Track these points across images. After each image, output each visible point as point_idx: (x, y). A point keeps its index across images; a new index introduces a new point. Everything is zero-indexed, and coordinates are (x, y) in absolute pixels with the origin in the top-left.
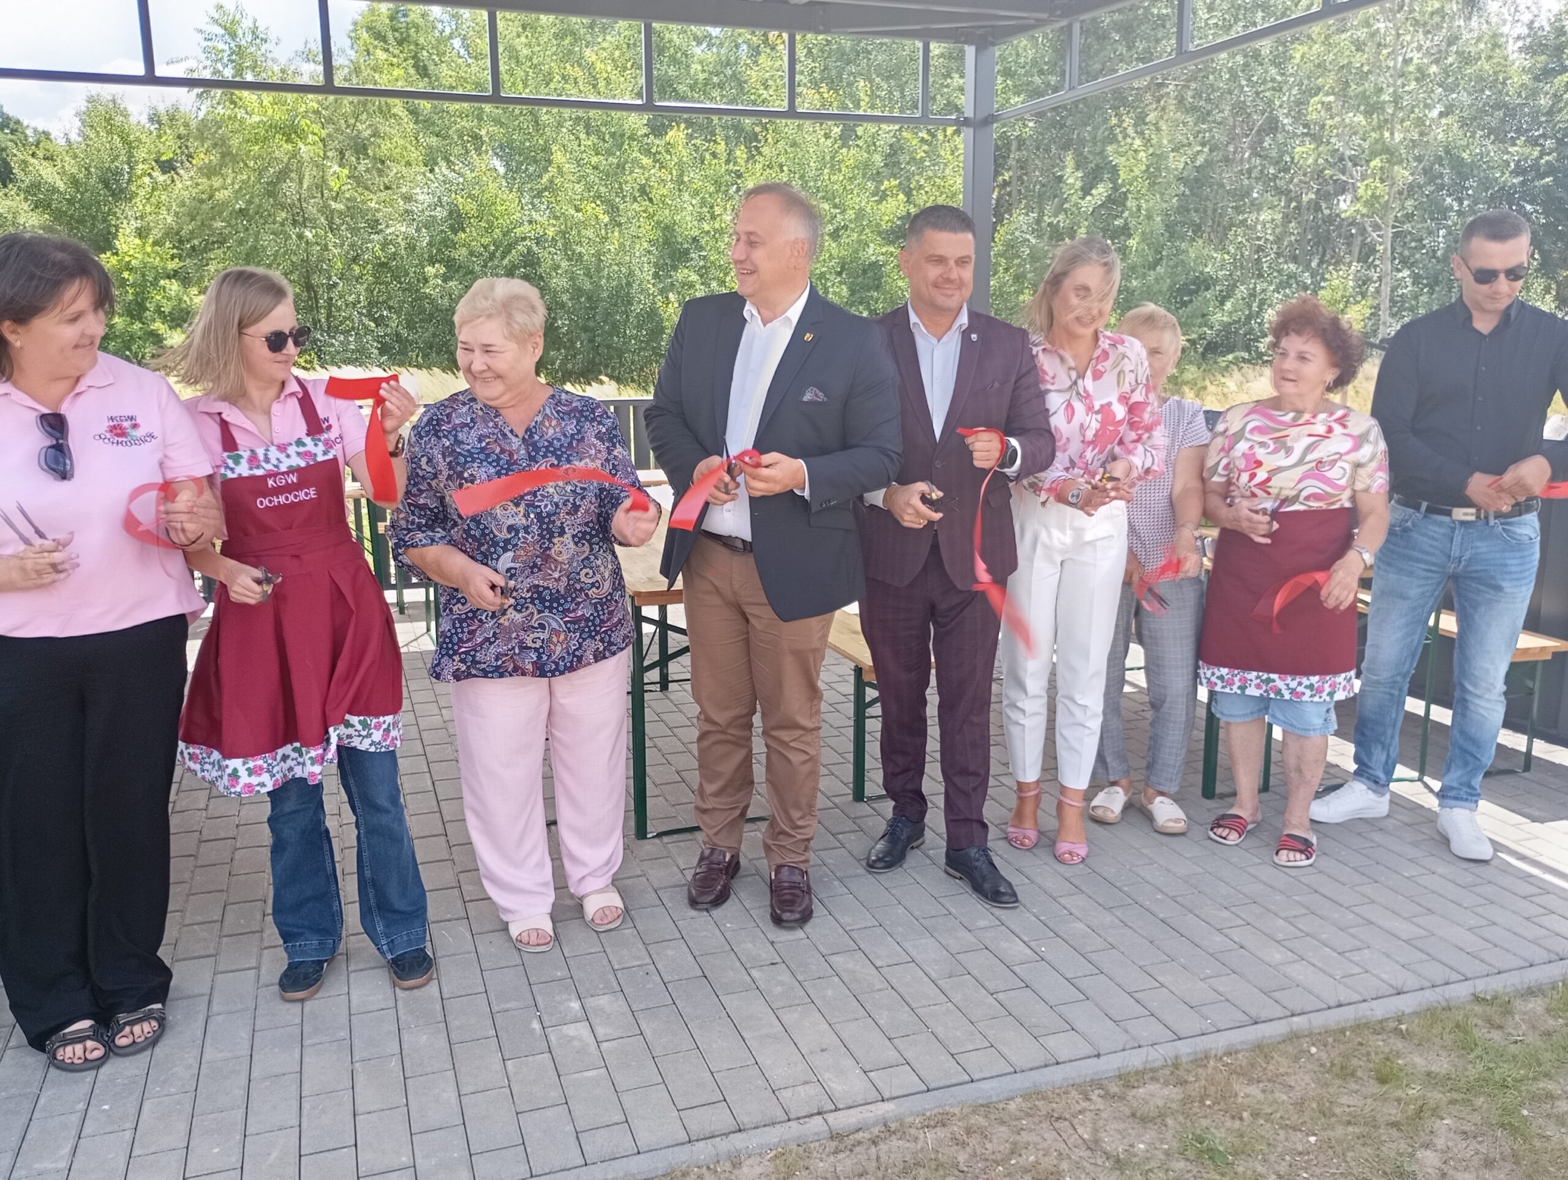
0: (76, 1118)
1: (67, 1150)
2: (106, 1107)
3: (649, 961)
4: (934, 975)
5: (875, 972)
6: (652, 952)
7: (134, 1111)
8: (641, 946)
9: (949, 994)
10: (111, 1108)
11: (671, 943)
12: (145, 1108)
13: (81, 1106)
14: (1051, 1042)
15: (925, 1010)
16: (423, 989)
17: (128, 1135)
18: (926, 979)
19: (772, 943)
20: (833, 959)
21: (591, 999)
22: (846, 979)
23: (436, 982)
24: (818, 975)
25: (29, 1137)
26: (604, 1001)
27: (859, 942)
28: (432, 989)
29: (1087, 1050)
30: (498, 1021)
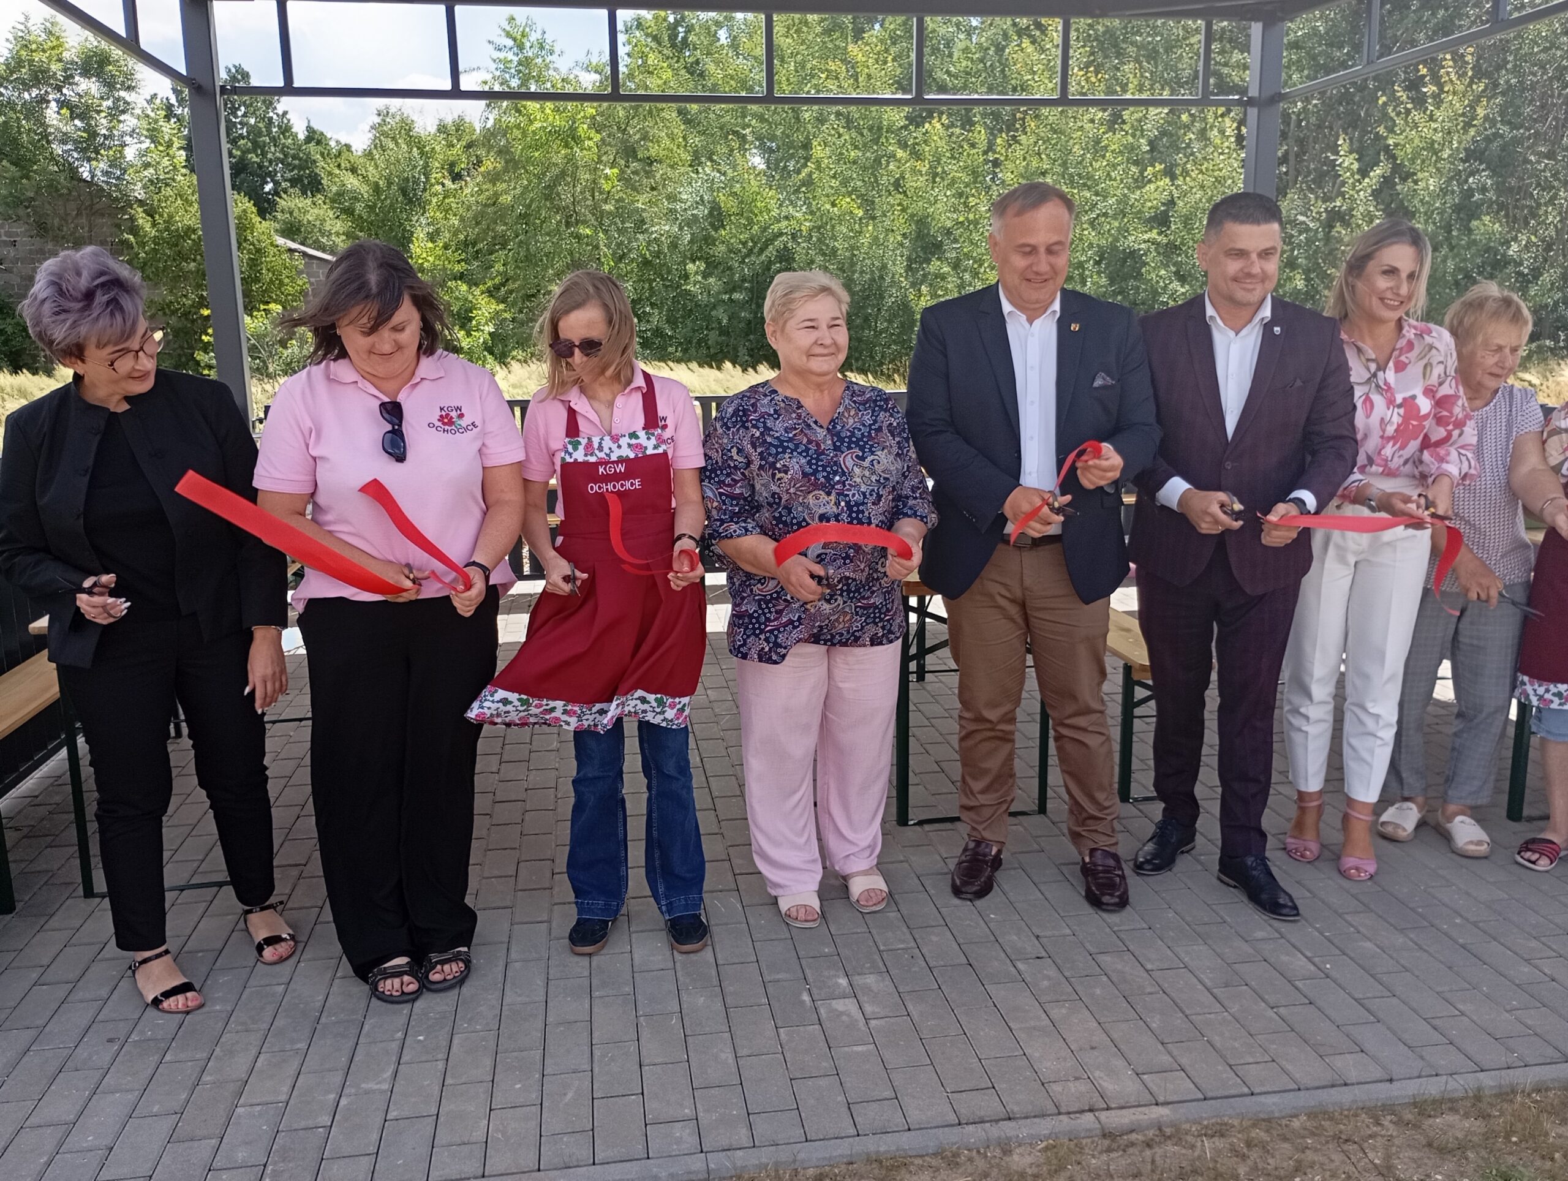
0: (395, 1046)
1: (388, 1074)
2: (421, 1038)
3: (913, 944)
4: (1209, 983)
5: (1145, 975)
6: (917, 936)
7: (445, 1044)
8: (905, 929)
9: (1226, 1003)
10: (425, 1039)
11: (936, 930)
12: (455, 1041)
13: (400, 1035)
14: (1338, 1062)
15: (1200, 1017)
16: (699, 954)
17: (441, 1065)
18: (1200, 987)
19: (1038, 937)
20: (1101, 958)
21: (857, 977)
22: (1114, 979)
23: (710, 948)
24: (1085, 973)
25: (356, 1059)
26: (871, 980)
27: (1128, 943)
28: (708, 954)
29: (1379, 1074)
30: (770, 990)
